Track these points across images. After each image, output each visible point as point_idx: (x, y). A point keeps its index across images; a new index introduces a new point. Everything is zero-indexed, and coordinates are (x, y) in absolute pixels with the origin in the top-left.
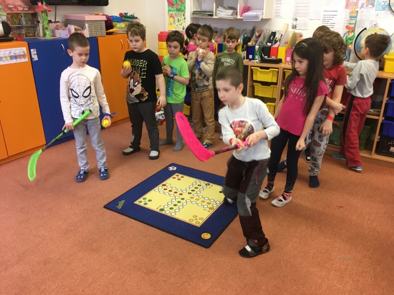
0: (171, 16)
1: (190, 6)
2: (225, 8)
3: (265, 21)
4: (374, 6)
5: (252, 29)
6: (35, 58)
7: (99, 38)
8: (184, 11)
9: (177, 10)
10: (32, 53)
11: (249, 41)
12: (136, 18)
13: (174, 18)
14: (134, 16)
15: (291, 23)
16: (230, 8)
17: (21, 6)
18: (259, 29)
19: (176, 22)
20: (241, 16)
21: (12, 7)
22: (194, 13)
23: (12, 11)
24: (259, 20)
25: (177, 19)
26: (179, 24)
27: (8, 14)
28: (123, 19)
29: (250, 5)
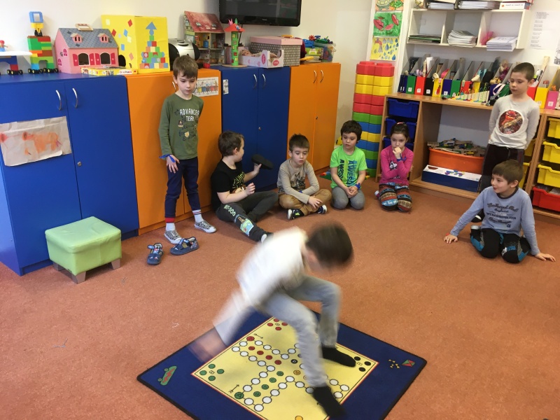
0: (377, 41)
1: (406, 28)
2: (459, 32)
3: (517, 51)
5: (493, 61)
6: (226, 91)
7: (292, 68)
8: (397, 35)
9: (387, 34)
10: (224, 85)
11: (492, 78)
12: (332, 43)
13: (381, 44)
14: (329, 40)
15: (553, 55)
16: (469, 34)
17: (208, 24)
18: (505, 62)
19: (384, 49)
20: (484, 44)
21: (200, 25)
22: (412, 38)
23: (200, 30)
24: (512, 51)
25: (385, 45)
26: (387, 52)
27: (196, 34)
28: (315, 43)
29: (492, 29)
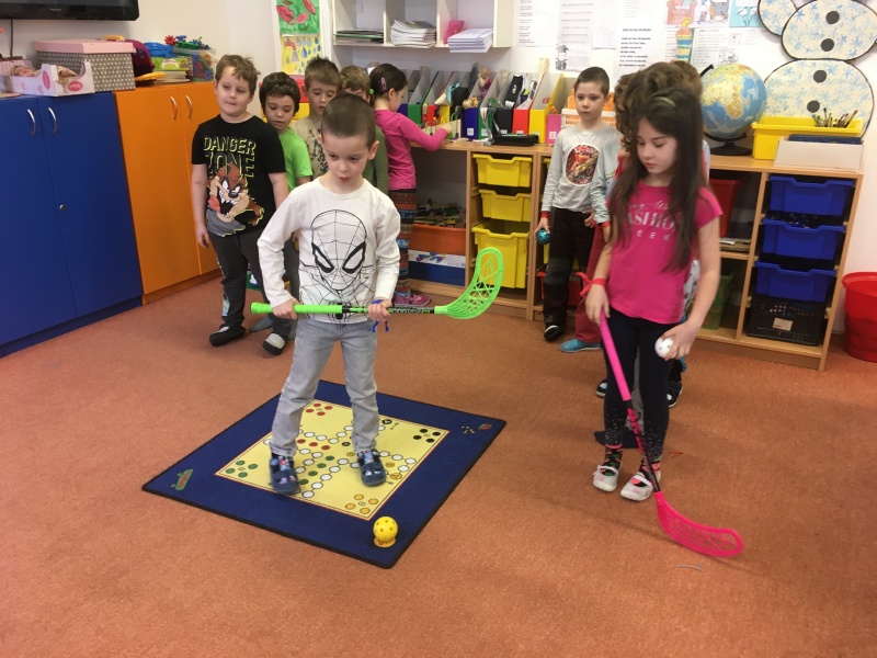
0: (288, 43)
1: (329, 21)
2: (408, 24)
3: (499, 52)
4: (726, 18)
7: (119, 94)
8: (316, 31)
9: (301, 29)
11: (466, 97)
12: (207, 48)
13: (294, 48)
14: (200, 43)
15: (553, 56)
16: (420, 25)
18: (485, 70)
19: (300, 55)
20: (446, 42)
22: (340, 35)
24: (485, 51)
25: (301, 49)
28: (176, 49)
29: (462, 17)
